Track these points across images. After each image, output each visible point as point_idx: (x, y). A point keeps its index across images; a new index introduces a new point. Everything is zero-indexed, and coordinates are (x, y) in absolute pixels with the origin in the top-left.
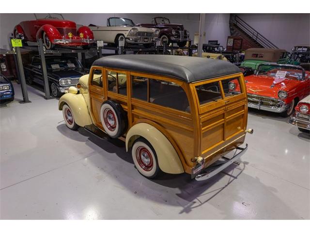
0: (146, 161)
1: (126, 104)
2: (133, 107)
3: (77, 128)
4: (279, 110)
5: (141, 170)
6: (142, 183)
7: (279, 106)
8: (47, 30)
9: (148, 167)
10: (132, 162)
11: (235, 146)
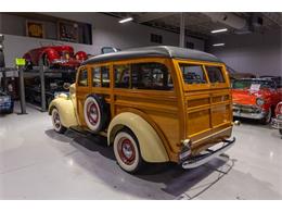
0: (128, 153)
1: (108, 96)
2: (115, 97)
3: (63, 130)
4: (258, 116)
5: (123, 164)
6: (123, 178)
7: (258, 112)
8: (47, 52)
9: (130, 161)
10: (114, 159)
11: (222, 139)
